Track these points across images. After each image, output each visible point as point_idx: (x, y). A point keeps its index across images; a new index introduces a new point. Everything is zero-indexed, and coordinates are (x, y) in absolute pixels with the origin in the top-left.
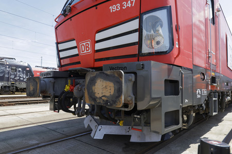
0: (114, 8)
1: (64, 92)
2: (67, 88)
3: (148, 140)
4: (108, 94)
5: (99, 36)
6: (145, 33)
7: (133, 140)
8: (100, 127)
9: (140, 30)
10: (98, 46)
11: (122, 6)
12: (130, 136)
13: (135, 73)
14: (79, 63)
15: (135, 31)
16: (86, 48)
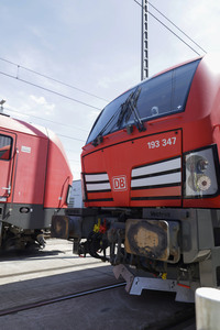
0: (153, 145)
1: (93, 233)
2: (97, 228)
4: (151, 245)
5: (135, 173)
6: (188, 173)
7: (178, 298)
8: (136, 279)
9: (182, 170)
10: (135, 183)
11: (161, 143)
12: (175, 294)
13: (180, 222)
14: (111, 199)
15: (177, 170)
16: (119, 184)
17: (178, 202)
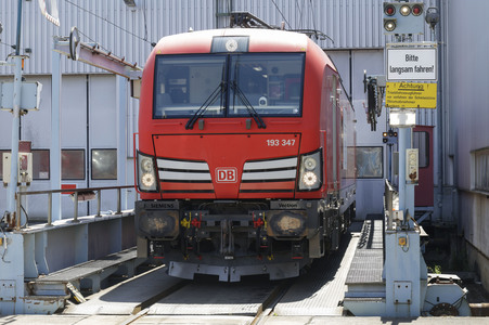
0: (272, 142)
3: (287, 276)
5: (248, 166)
7: (272, 277)
8: (233, 269)
9: (298, 168)
10: (245, 176)
11: (281, 143)
12: (268, 275)
15: (293, 168)
16: (226, 176)
17: (291, 195)
